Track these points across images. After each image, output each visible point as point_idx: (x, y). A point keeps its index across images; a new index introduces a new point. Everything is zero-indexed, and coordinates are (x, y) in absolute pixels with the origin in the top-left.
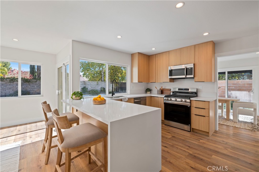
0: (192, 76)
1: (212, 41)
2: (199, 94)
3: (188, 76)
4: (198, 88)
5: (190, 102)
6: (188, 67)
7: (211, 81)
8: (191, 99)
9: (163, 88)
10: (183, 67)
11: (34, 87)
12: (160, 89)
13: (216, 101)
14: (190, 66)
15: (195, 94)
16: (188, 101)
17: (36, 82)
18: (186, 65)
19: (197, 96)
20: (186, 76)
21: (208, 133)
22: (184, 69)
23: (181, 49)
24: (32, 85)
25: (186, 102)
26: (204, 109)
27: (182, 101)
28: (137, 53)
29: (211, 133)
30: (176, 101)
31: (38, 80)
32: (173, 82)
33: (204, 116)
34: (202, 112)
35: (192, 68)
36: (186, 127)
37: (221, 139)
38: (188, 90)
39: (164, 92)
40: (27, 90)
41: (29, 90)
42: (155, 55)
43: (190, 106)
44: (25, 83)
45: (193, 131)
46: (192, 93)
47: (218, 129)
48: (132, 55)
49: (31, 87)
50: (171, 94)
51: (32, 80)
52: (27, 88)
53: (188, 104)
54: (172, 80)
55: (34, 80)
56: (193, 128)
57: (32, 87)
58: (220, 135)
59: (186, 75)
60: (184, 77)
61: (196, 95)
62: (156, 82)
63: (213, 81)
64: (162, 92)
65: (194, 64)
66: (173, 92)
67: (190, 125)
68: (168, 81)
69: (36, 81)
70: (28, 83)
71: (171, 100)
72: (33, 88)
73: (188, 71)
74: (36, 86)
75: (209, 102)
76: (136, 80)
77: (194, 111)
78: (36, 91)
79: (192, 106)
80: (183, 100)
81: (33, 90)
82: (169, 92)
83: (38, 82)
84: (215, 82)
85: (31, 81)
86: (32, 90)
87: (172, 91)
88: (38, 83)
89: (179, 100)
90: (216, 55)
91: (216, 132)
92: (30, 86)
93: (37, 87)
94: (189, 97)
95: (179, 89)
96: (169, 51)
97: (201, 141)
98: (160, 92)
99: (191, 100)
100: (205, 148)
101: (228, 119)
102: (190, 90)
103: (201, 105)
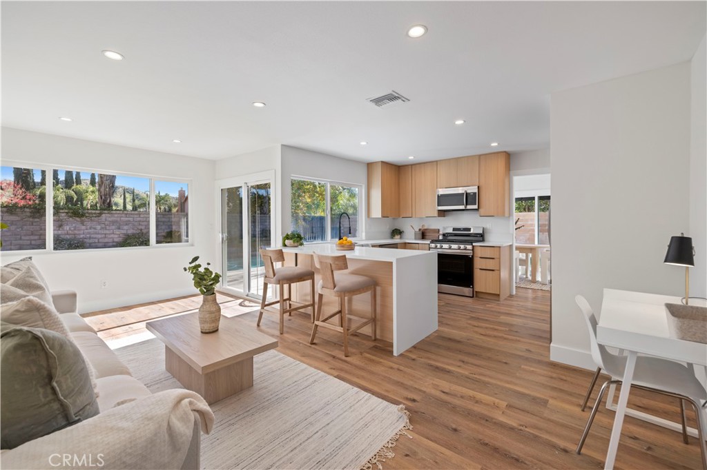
0: (476, 207)
1: (505, 152)
2: (487, 237)
3: (469, 207)
4: (485, 227)
5: (473, 250)
6: (468, 192)
7: (503, 215)
8: (474, 244)
9: (425, 228)
10: (460, 190)
11: (95, 229)
12: (420, 230)
13: (511, 246)
14: (473, 189)
15: (481, 237)
16: (469, 247)
17: (98, 216)
18: (466, 188)
19: (483, 241)
20: (466, 207)
21: (499, 295)
22: (463, 194)
23: (457, 160)
24: (89, 224)
25: (465, 249)
26: (493, 258)
27: (459, 248)
28: (379, 162)
29: (502, 297)
30: (450, 248)
31: (106, 212)
32: (444, 216)
33: (493, 270)
34: (490, 264)
35: (475, 193)
36: (467, 291)
37: (516, 303)
38: (469, 230)
39: (427, 234)
40: (78, 237)
41: (82, 236)
42: (412, 165)
43: (473, 256)
44: (71, 219)
45: (477, 296)
46: (476, 235)
47: (514, 293)
48: (370, 166)
49: (87, 229)
50: (441, 238)
51: (90, 211)
52: (76, 232)
53: (470, 253)
54: (442, 213)
55: (93, 212)
56: (476, 292)
57: (90, 228)
58: (515, 299)
59: (467, 204)
60: (462, 207)
61: (481, 239)
62: (414, 216)
63: (507, 214)
64: (423, 234)
65: (478, 187)
66: (444, 235)
67: (473, 288)
68: (436, 215)
69: (100, 214)
70: (78, 219)
71: (441, 247)
72: (92, 231)
73: (470, 199)
74: (99, 227)
75: (500, 247)
76: (377, 212)
77: (478, 264)
78: (100, 240)
79: (475, 255)
80: (462, 247)
81: (93, 238)
82: (437, 235)
83: (103, 215)
84: (511, 218)
85: (87, 215)
86: (90, 238)
87: (441, 232)
88: (106, 219)
89: (454, 246)
90: (511, 172)
91: (511, 296)
92: (83, 227)
93: (102, 228)
94: (471, 242)
95: (454, 229)
96: (437, 161)
97: (488, 305)
98: (420, 236)
99: (473, 246)
100: (492, 311)
101: (534, 281)
102: (472, 230)
103: (488, 253)
